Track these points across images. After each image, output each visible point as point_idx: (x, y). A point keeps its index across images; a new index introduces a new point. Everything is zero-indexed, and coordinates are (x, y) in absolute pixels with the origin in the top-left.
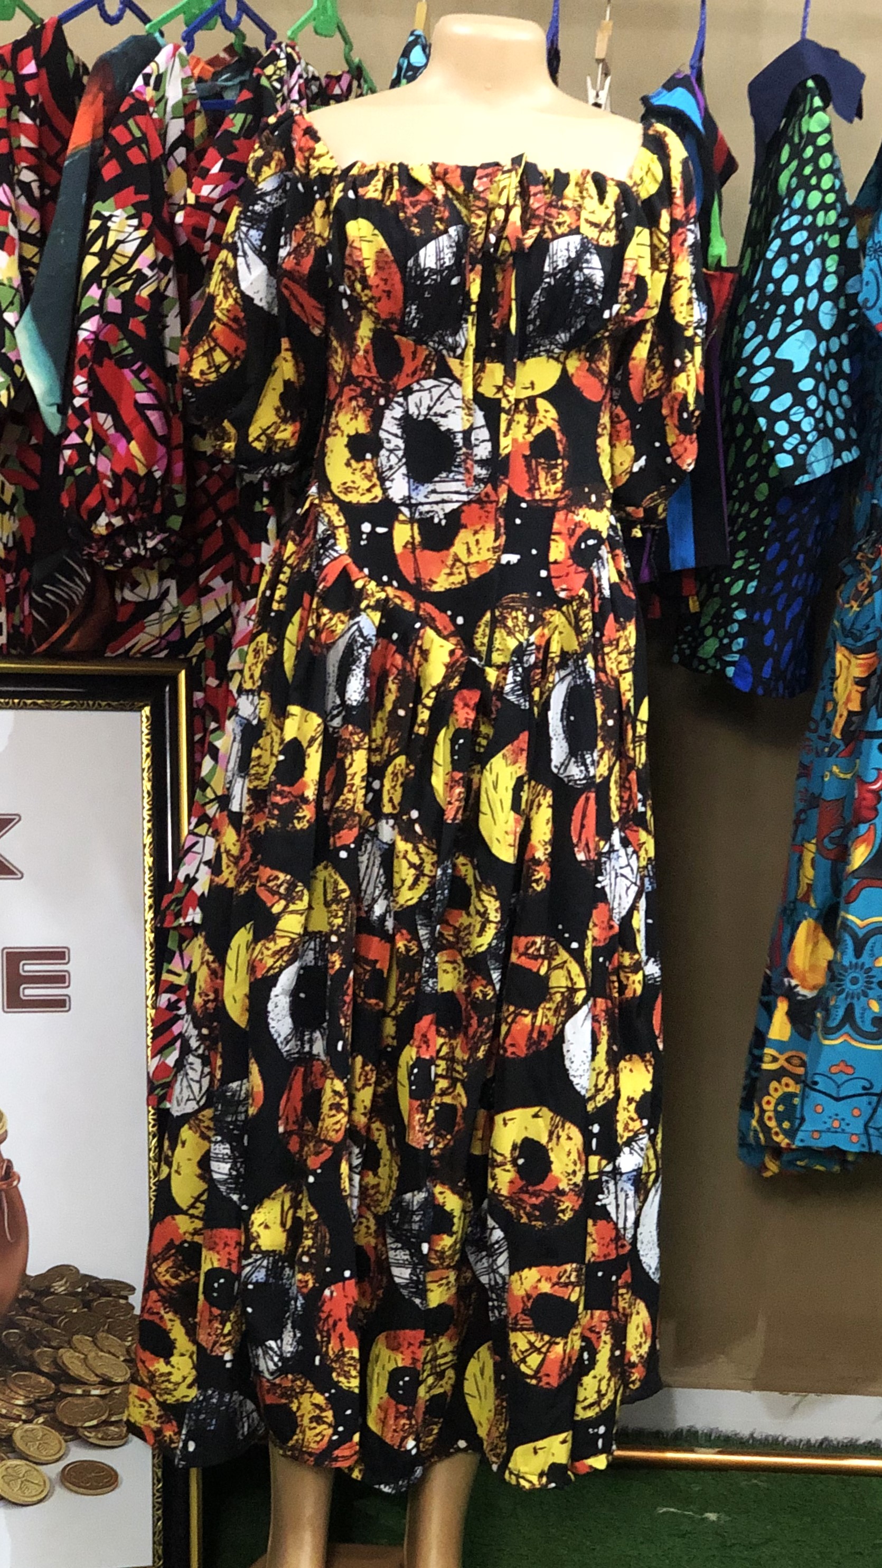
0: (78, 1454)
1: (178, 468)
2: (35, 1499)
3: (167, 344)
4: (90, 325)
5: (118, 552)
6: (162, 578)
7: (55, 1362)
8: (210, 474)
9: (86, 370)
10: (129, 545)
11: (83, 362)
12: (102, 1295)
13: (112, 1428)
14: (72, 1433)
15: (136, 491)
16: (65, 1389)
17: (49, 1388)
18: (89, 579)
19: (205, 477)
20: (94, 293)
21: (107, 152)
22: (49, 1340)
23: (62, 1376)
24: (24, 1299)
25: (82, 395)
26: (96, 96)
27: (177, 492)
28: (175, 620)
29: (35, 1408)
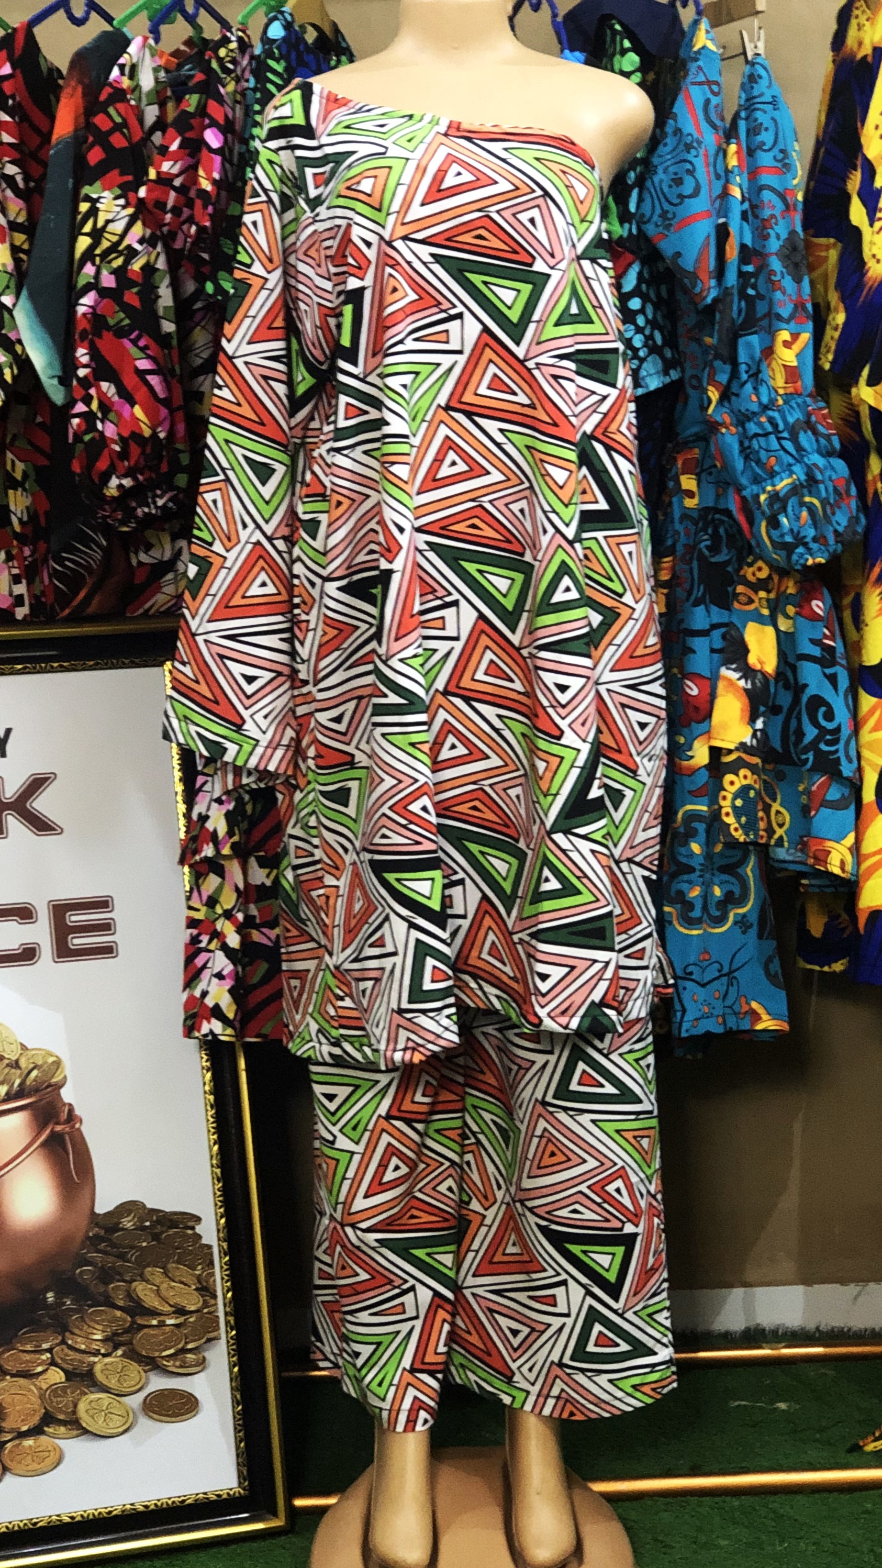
0: (158, 1383)
1: (181, 428)
2: (121, 1430)
3: (161, 312)
4: (88, 300)
5: (130, 514)
6: (173, 539)
7: (129, 1295)
9: (86, 343)
10: (140, 506)
11: (84, 335)
12: (171, 1227)
13: (189, 1356)
14: (152, 1364)
15: (143, 453)
16: (140, 1321)
17: (125, 1321)
18: (104, 543)
20: (89, 269)
21: (91, 139)
22: (120, 1274)
23: (137, 1309)
24: (96, 1236)
25: (85, 366)
26: (75, 89)
27: (183, 452)
29: (113, 1341)
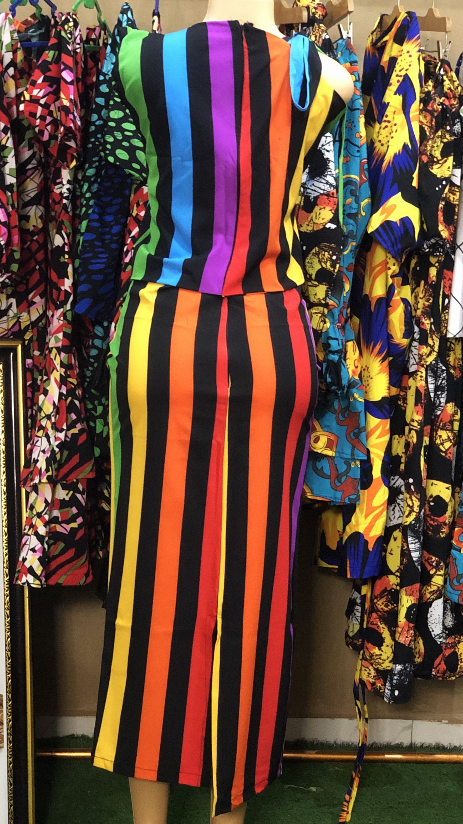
1: (16, 238)
6: (8, 298)
8: (32, 241)
19: (29, 243)
27: (16, 251)
28: (15, 320)
